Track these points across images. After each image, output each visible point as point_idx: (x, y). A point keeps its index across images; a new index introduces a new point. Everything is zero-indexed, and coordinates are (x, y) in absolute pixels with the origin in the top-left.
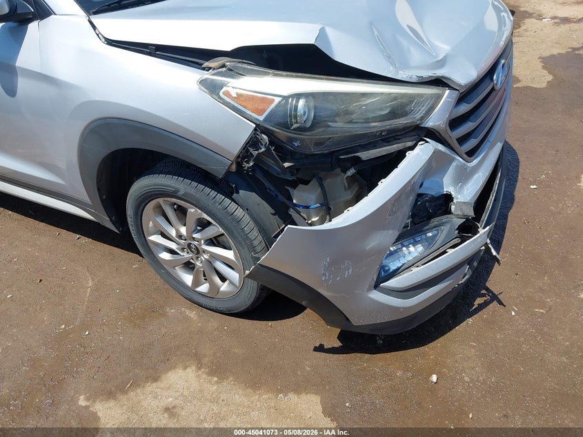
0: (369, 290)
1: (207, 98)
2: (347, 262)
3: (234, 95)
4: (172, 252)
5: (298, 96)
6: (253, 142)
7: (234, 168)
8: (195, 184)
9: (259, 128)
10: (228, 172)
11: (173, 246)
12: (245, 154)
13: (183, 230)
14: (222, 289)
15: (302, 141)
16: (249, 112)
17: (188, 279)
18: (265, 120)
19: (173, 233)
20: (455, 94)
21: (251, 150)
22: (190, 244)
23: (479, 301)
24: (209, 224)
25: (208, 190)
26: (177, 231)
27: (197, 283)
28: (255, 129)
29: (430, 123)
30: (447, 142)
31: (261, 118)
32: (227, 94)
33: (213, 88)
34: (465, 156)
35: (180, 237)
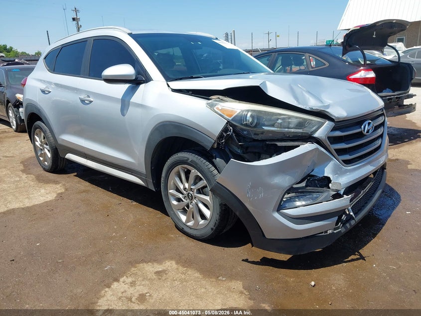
0: (273, 211)
1: (209, 110)
2: (260, 188)
3: (220, 108)
4: (179, 200)
5: (248, 111)
6: (225, 130)
7: (216, 146)
8: (197, 156)
9: (228, 122)
10: (212, 148)
11: (181, 196)
12: (221, 136)
13: (187, 185)
14: (200, 223)
15: (248, 131)
16: (225, 116)
17: (183, 218)
18: (232, 120)
19: (182, 187)
20: (332, 124)
21: (224, 133)
22: (189, 193)
23: (353, 257)
24: (201, 179)
25: (202, 159)
26: (184, 186)
27: (188, 221)
28: (227, 123)
29: (316, 135)
30: (328, 149)
31: (230, 119)
32: (218, 109)
33: (211, 106)
34: (341, 161)
35: (185, 189)
